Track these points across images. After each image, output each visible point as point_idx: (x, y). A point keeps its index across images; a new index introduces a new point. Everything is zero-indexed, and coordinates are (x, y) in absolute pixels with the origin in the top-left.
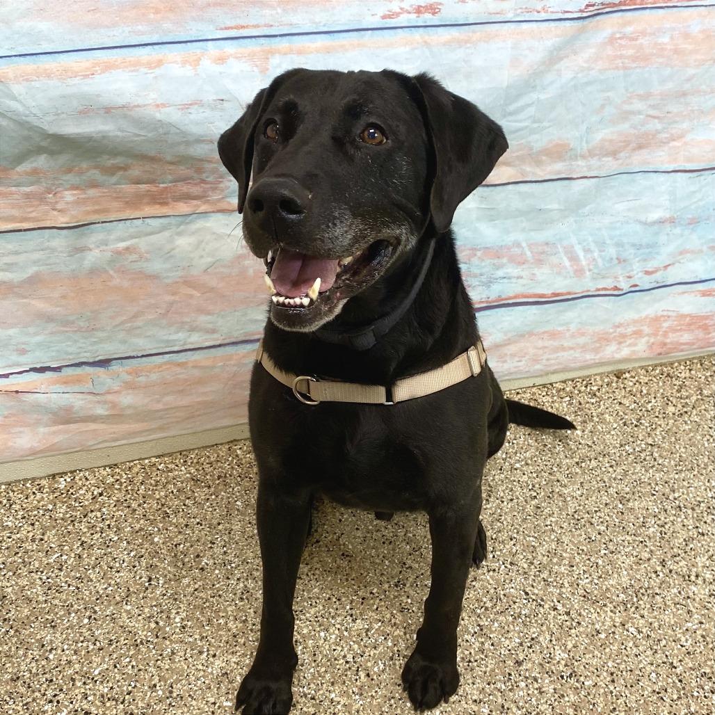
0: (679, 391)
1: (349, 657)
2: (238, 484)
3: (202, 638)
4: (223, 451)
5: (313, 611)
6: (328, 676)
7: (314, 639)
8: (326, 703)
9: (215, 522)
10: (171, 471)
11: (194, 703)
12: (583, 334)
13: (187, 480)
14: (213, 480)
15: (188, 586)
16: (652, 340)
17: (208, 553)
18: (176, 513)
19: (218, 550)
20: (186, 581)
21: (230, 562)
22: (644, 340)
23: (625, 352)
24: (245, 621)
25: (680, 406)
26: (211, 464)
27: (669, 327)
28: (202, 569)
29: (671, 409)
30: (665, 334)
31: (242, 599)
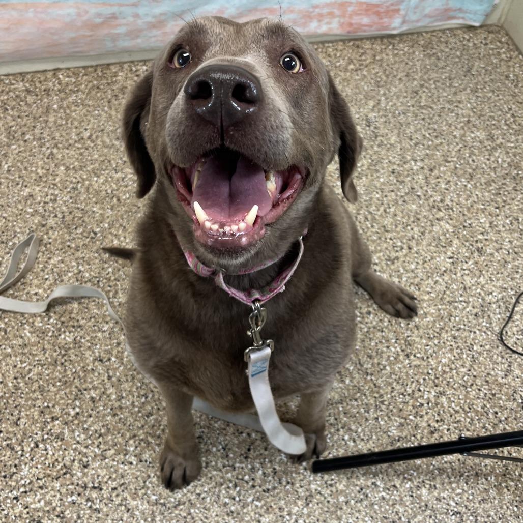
0: (360, 56)
1: (109, 191)
2: (57, 95)
3: (20, 177)
4: (50, 75)
5: (92, 167)
6: (94, 200)
7: (90, 180)
8: (90, 213)
9: (37, 116)
10: (13, 84)
11: (10, 209)
12: (292, 12)
13: (23, 91)
14: (40, 92)
15: (15, 149)
16: (342, 21)
17: (31, 133)
18: (13, 109)
19: (37, 131)
20: (14, 147)
21: (44, 138)
22: (336, 20)
23: (324, 29)
24: (48, 170)
25: (357, 65)
26: (40, 82)
27: (352, 11)
28: (26, 141)
29: (352, 66)
30: (351, 16)
31: (48, 158)
